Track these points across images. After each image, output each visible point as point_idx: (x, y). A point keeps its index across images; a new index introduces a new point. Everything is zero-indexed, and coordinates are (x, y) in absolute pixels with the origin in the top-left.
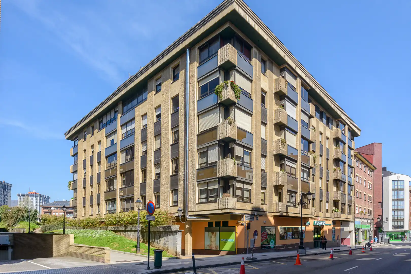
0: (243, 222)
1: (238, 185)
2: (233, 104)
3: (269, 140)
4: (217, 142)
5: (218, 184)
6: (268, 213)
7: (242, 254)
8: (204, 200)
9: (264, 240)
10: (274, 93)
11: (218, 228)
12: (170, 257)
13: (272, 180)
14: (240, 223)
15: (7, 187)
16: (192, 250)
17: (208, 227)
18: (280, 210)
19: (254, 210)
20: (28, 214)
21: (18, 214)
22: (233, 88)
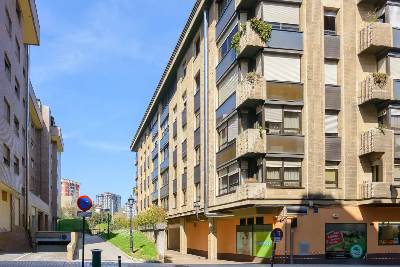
0: (283, 217)
1: (269, 164)
2: (259, 51)
3: (347, 84)
4: (236, 111)
5: (239, 167)
6: (345, 201)
7: (281, 263)
8: (226, 191)
9: (335, 244)
10: (357, 5)
11: (251, 226)
12: (148, 260)
13: (356, 147)
14: (279, 219)
15: (118, 198)
16: (218, 253)
17: (239, 225)
18: (373, 195)
19: (308, 198)
20: (104, 217)
21: (97, 218)
22: (256, 28)
